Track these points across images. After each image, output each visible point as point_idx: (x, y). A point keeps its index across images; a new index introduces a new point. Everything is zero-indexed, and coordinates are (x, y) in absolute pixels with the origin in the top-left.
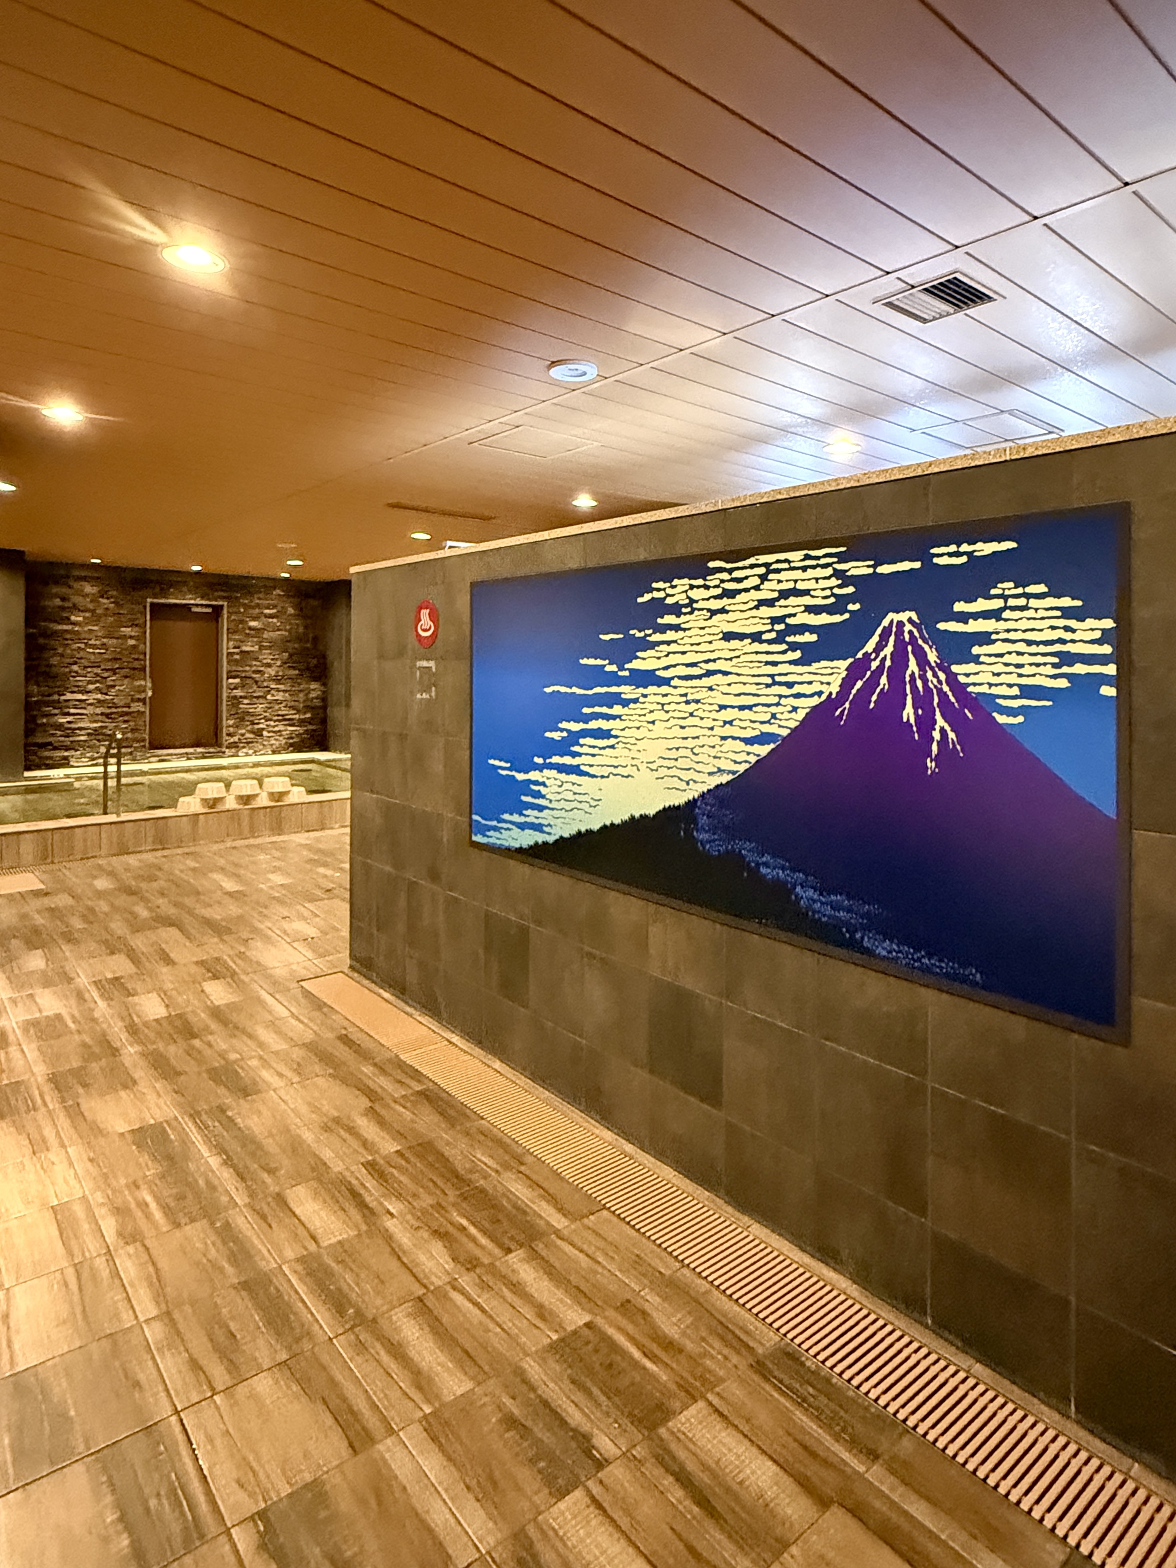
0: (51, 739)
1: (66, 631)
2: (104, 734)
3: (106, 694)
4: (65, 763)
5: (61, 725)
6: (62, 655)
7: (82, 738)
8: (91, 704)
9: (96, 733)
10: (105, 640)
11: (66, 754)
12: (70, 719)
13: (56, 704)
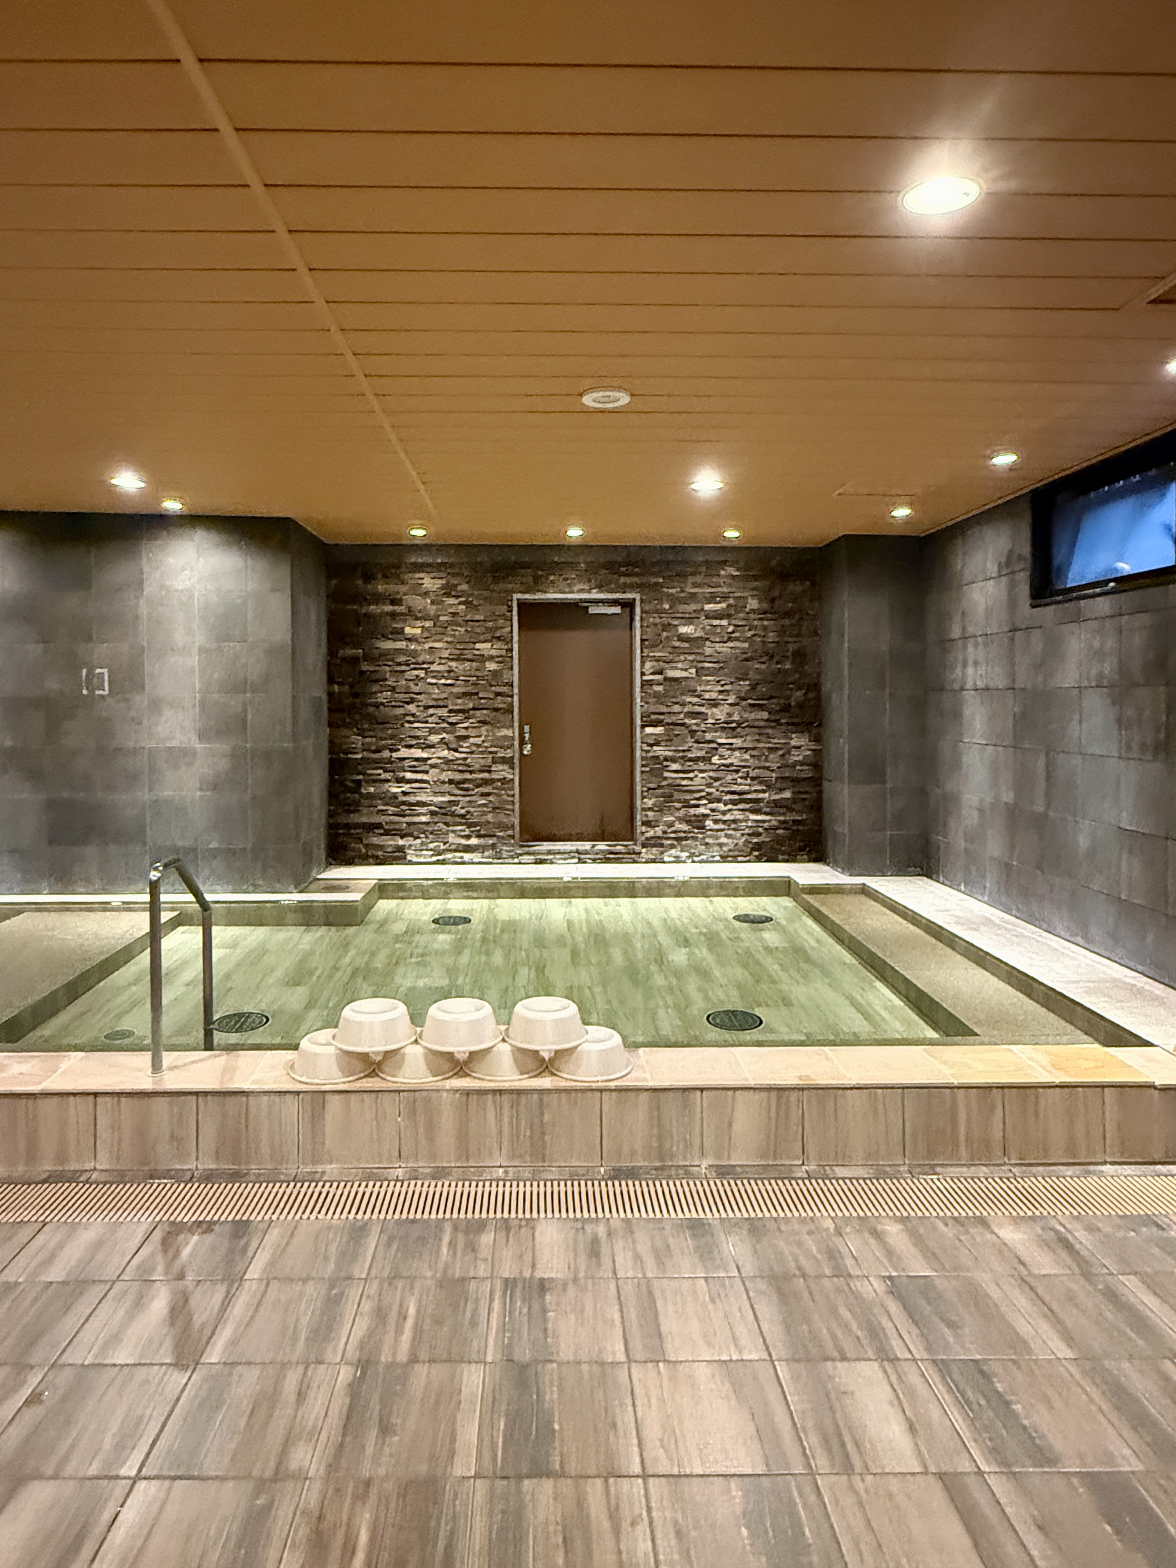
0: (382, 819)
1: (399, 651)
2: (453, 814)
3: (456, 750)
4: (398, 857)
5: (395, 796)
6: (393, 689)
7: (424, 819)
8: (433, 766)
9: (443, 812)
10: (453, 664)
11: (401, 842)
12: (406, 787)
13: (388, 765)
